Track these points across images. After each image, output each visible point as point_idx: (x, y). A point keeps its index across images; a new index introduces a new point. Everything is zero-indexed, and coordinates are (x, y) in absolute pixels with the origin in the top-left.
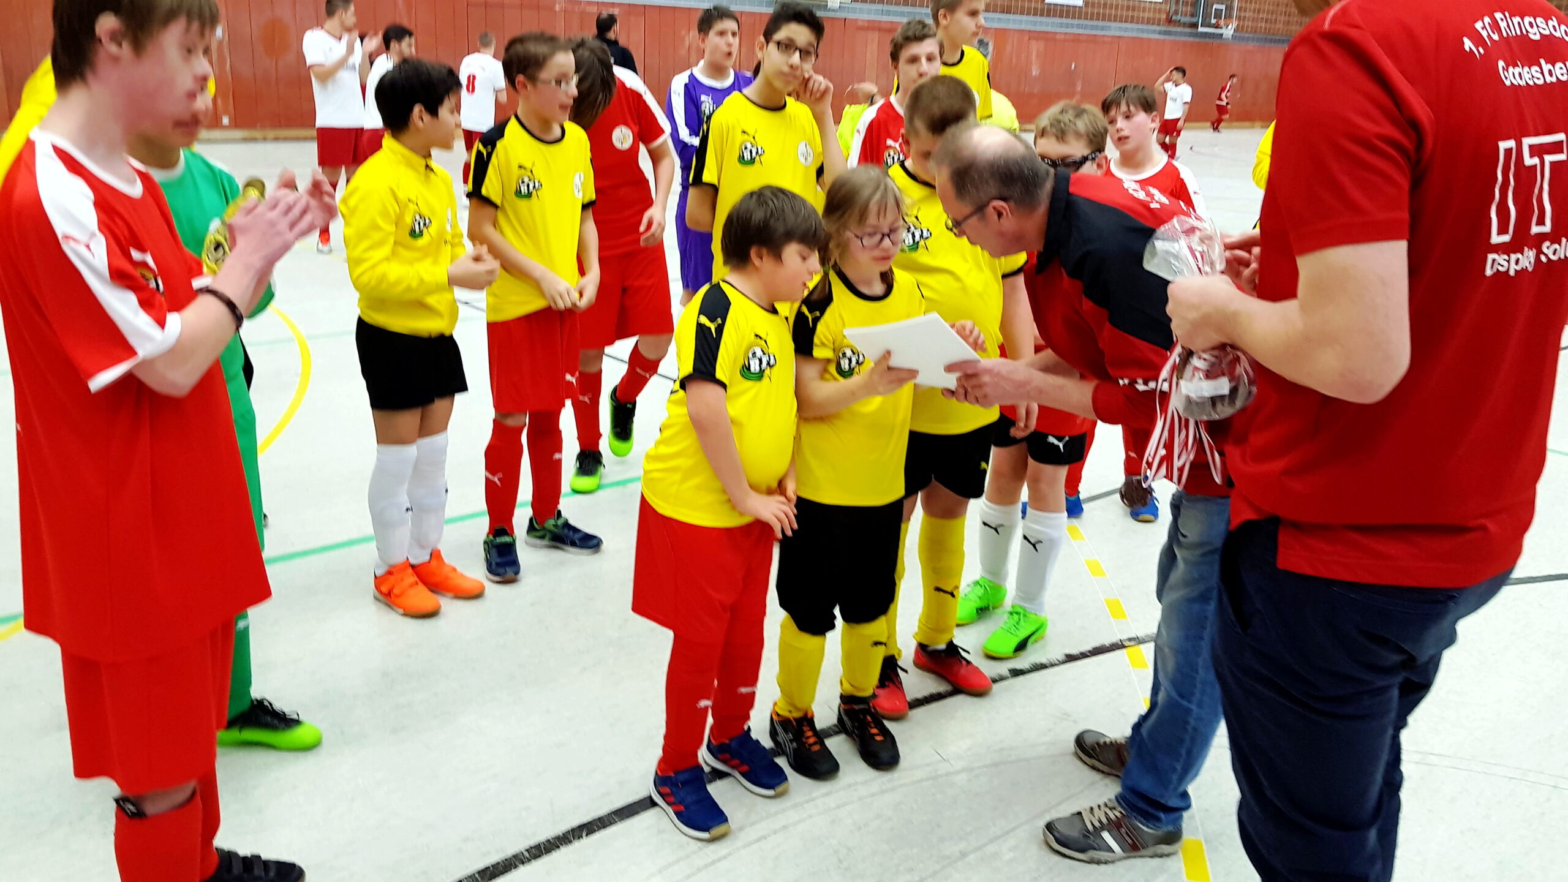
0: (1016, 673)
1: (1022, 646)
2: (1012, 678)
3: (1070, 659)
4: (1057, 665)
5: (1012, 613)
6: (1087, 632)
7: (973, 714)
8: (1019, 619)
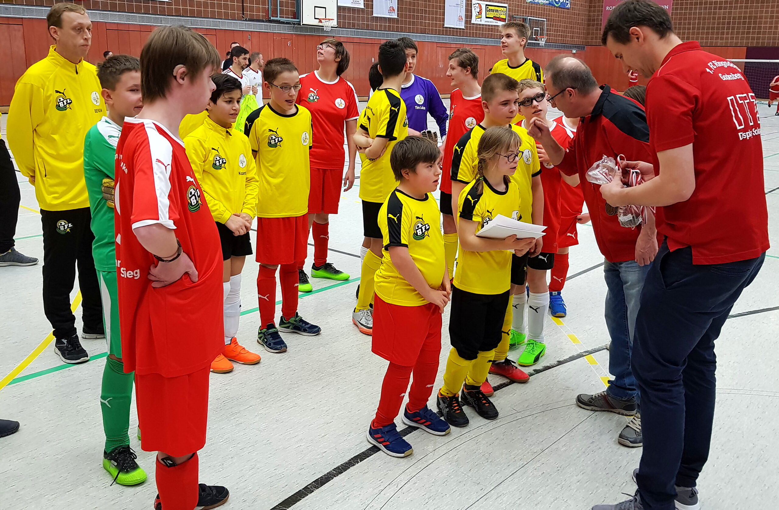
2: (536, 374)
3: (560, 363)
4: (555, 366)
5: (529, 344)
6: (564, 350)
7: (524, 391)
8: (534, 346)
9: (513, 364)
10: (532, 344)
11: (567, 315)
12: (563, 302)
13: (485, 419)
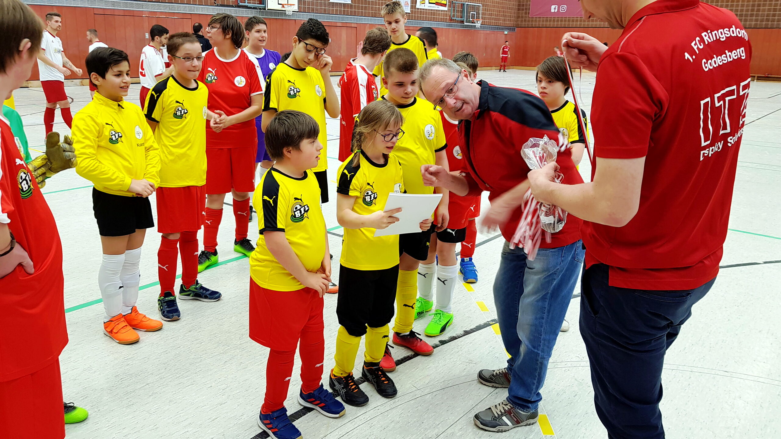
0: (443, 343)
1: (443, 329)
2: (441, 345)
3: (467, 333)
4: (461, 337)
5: (436, 314)
6: (471, 319)
7: (427, 365)
8: (441, 316)
9: (418, 336)
10: (439, 314)
11: (478, 281)
12: (474, 268)
13: (383, 398)
